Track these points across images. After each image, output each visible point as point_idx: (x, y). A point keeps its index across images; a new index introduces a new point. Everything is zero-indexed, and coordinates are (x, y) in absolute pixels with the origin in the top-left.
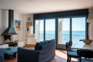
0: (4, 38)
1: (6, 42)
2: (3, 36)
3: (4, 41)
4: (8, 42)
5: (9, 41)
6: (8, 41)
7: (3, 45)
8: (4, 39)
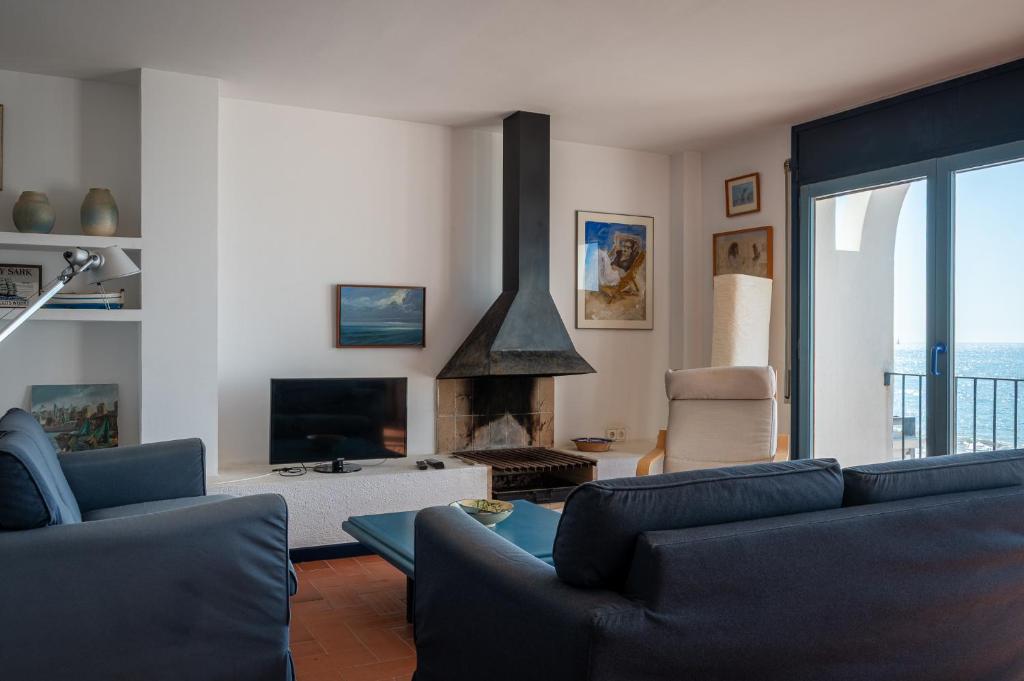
0: (465, 404)
1: (483, 442)
2: (456, 387)
3: (470, 435)
4: (507, 446)
5: (522, 441)
6: (508, 433)
7: (439, 466)
8: (464, 416)
